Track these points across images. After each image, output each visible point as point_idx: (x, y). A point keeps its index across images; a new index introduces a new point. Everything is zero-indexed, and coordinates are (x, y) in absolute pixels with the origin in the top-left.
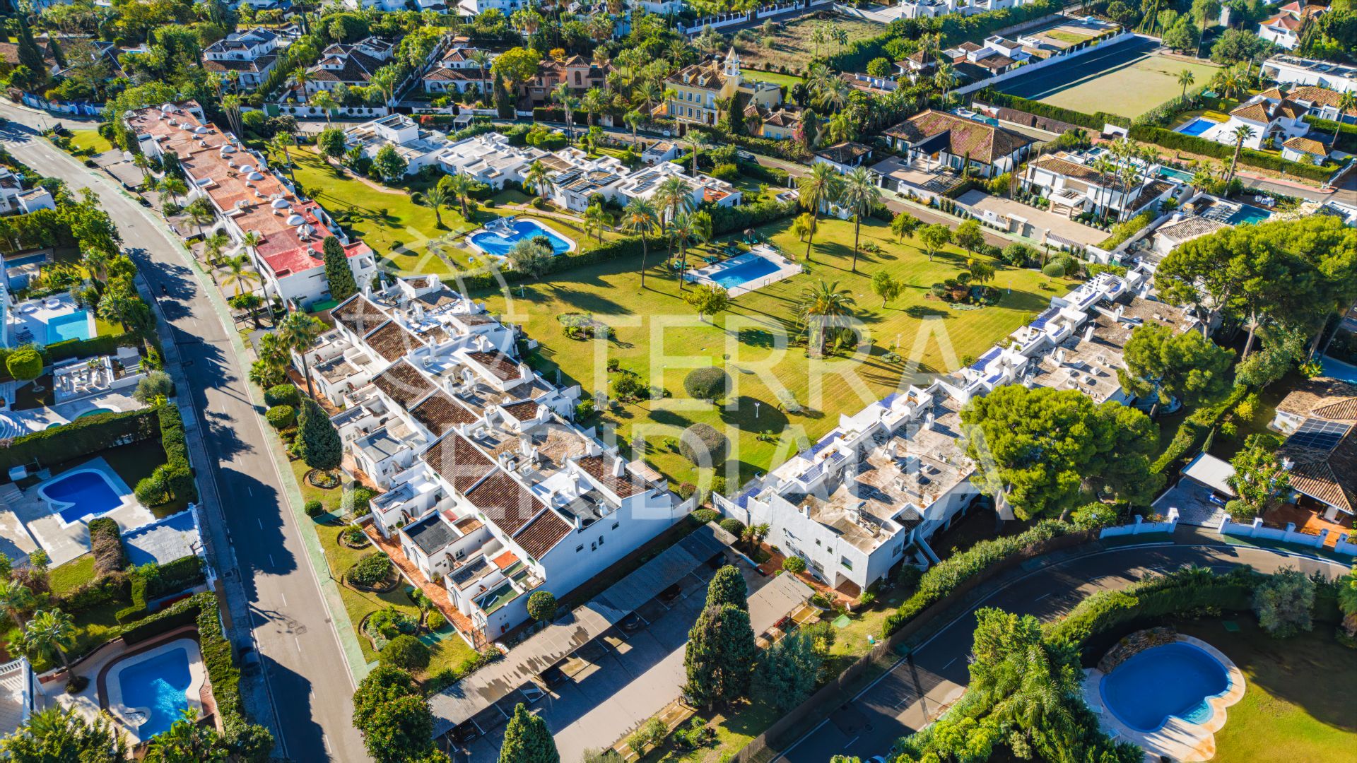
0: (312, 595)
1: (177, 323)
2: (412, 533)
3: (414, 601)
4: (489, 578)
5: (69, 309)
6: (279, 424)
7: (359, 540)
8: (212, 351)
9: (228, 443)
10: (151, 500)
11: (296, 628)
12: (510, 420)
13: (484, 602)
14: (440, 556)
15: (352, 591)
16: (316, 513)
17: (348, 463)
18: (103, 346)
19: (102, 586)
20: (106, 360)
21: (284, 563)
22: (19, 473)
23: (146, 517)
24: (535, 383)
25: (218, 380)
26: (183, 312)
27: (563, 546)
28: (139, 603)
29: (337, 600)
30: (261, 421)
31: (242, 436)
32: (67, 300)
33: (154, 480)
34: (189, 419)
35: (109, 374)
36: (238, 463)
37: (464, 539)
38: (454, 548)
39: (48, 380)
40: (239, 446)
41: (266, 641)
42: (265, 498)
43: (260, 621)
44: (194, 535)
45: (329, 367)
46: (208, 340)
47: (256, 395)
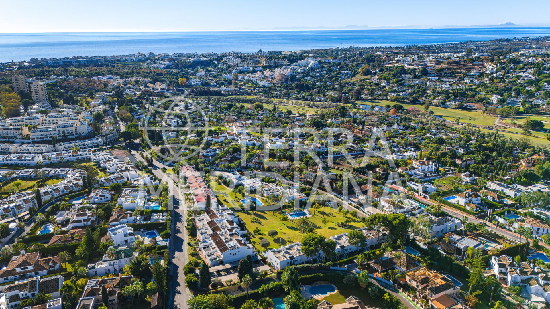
0: (183, 256)
1: (176, 210)
2: (204, 248)
3: (200, 259)
4: (213, 257)
5: (157, 205)
6: (188, 229)
7: (195, 249)
8: (181, 216)
9: (178, 232)
10: (162, 237)
11: (179, 260)
12: (228, 231)
13: (211, 260)
14: (207, 252)
15: (190, 256)
16: (189, 244)
17: (198, 238)
18: (162, 212)
19: (151, 247)
20: (161, 214)
21: (181, 251)
22: (142, 230)
23: (160, 239)
24: (237, 227)
25: (180, 221)
26: (178, 208)
27: (227, 252)
28: (156, 249)
29: (188, 257)
30: (185, 229)
31: (181, 231)
32: (157, 203)
33: (164, 233)
34: (172, 227)
35: (161, 217)
36: (179, 235)
37: (211, 251)
38: (210, 252)
39: (150, 216)
40: (180, 232)
41: (174, 261)
42: (181, 241)
43: (174, 258)
44: (168, 243)
45: (201, 220)
46: (181, 214)
47: (186, 224)
